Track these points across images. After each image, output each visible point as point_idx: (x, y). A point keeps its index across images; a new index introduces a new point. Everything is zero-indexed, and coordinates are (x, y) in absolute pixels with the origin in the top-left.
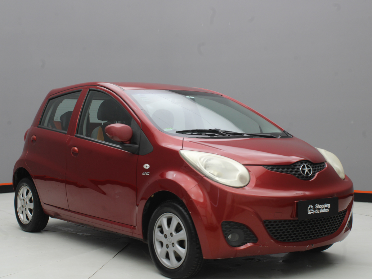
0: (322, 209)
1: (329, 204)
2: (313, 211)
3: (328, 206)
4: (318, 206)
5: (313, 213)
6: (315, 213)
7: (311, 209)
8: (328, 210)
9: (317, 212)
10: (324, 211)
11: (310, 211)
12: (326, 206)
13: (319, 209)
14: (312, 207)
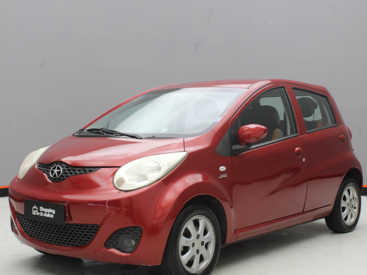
0: (46, 213)
1: (54, 210)
2: (37, 212)
3: (53, 212)
4: (42, 209)
5: (38, 214)
6: (39, 215)
7: (35, 209)
8: (52, 216)
9: (42, 214)
10: (48, 216)
11: (34, 212)
12: (50, 210)
13: (43, 212)
14: (36, 208)
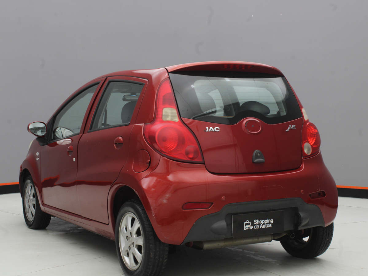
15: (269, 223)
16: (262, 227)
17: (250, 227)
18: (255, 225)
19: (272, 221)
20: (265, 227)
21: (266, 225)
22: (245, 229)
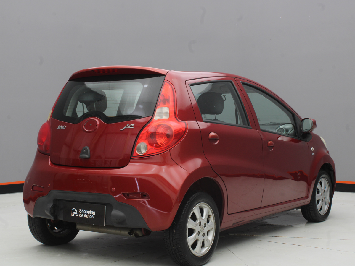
15: (92, 215)
16: (86, 216)
17: (76, 214)
18: (80, 213)
19: (94, 213)
20: (88, 217)
21: (89, 215)
22: (72, 215)
